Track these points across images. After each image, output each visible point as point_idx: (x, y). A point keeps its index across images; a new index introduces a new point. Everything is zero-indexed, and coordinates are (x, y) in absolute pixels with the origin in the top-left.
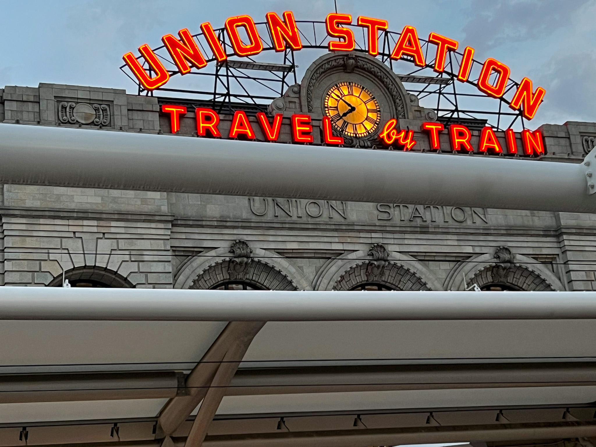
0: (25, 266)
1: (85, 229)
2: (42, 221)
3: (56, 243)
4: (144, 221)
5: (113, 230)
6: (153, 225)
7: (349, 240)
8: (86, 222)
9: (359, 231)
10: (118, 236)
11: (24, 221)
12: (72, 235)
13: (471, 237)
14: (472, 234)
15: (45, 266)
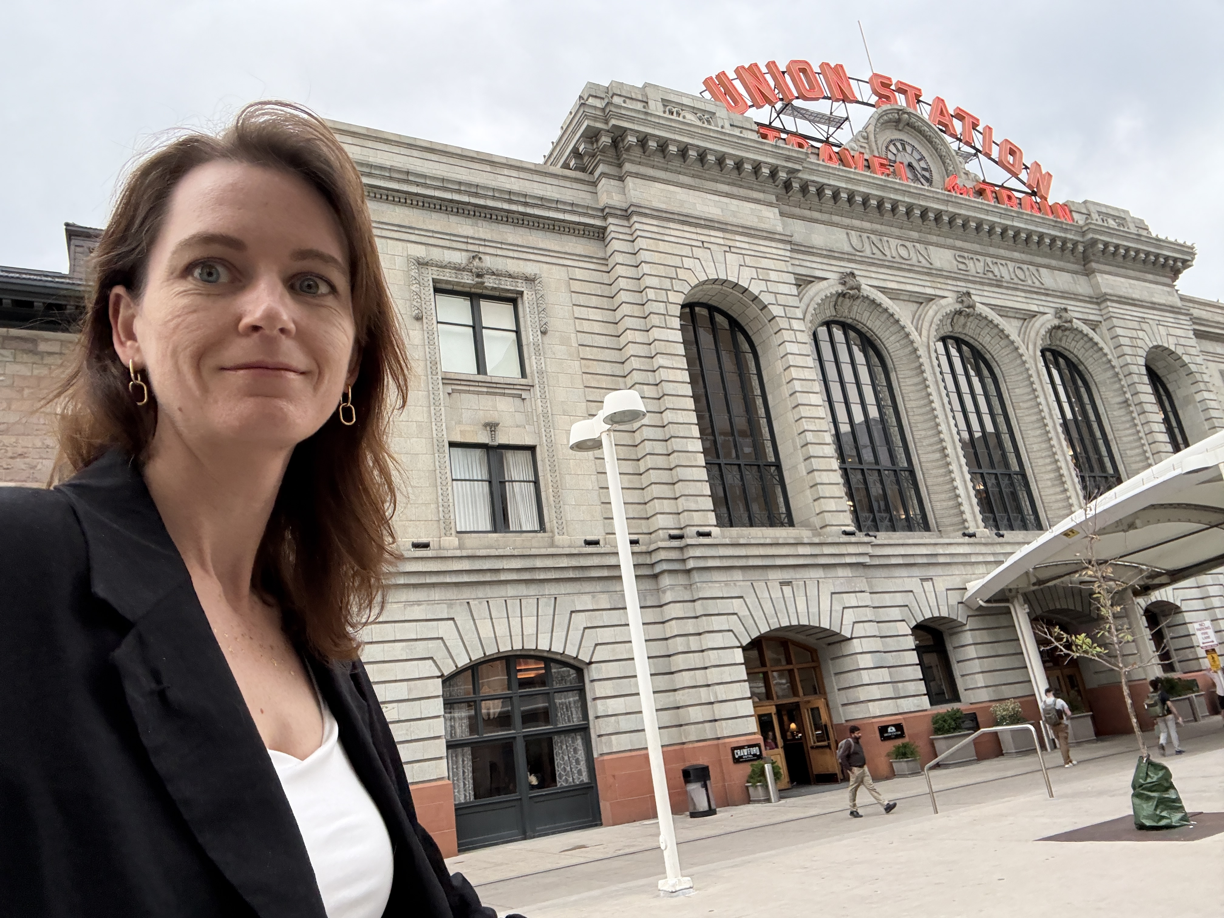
0: (662, 271)
1: (713, 240)
2: (672, 225)
3: (686, 251)
4: (766, 238)
5: (738, 244)
6: (773, 244)
7: (939, 286)
8: (712, 233)
9: (947, 277)
10: (743, 252)
11: (655, 222)
12: (700, 244)
13: (1035, 296)
14: (1036, 293)
15: (682, 274)
